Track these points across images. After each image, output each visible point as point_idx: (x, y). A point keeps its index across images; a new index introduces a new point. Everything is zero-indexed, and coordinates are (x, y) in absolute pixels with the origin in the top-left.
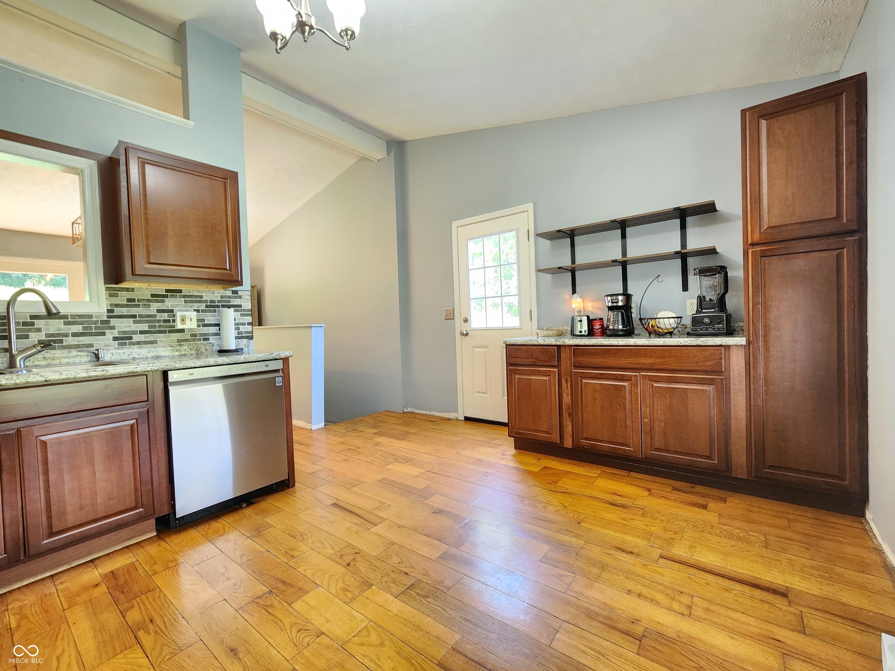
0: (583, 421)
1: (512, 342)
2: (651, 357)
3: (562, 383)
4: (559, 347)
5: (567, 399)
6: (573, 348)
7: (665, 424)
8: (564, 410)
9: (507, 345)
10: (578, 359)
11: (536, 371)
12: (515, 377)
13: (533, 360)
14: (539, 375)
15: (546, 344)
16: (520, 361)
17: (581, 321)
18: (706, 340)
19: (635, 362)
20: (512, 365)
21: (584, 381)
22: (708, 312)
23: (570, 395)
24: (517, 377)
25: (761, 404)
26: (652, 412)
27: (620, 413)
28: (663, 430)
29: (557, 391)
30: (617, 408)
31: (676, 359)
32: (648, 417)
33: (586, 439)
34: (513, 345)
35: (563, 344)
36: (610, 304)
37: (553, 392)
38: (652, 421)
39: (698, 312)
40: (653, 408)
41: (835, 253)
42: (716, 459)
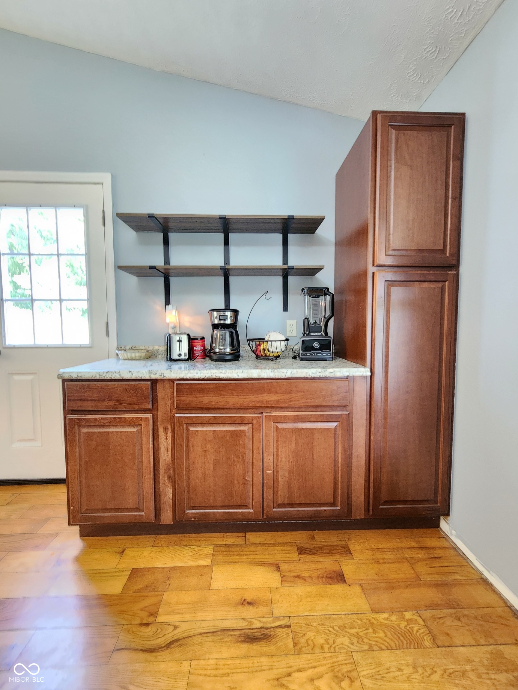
0: (189, 485)
1: (75, 376)
2: (276, 393)
3: (159, 433)
4: (154, 382)
5: (165, 456)
6: (176, 382)
7: (289, 473)
8: (162, 472)
9: (64, 381)
10: (182, 398)
11: (118, 420)
12: (79, 431)
13: (112, 403)
14: (123, 426)
15: (133, 377)
16: (89, 406)
17: (180, 341)
18: (334, 371)
19: (258, 399)
20: (74, 412)
21: (192, 429)
22: (316, 335)
23: (170, 450)
24: (85, 430)
25: (379, 438)
26: (275, 460)
27: (238, 466)
28: (287, 481)
29: (151, 446)
30: (234, 460)
31: (303, 394)
32: (272, 468)
33: (193, 508)
34: (77, 380)
35: (161, 377)
36: (216, 322)
37: (144, 449)
38: (276, 471)
39: (305, 335)
40: (277, 455)
41: (440, 285)
42: (339, 504)
